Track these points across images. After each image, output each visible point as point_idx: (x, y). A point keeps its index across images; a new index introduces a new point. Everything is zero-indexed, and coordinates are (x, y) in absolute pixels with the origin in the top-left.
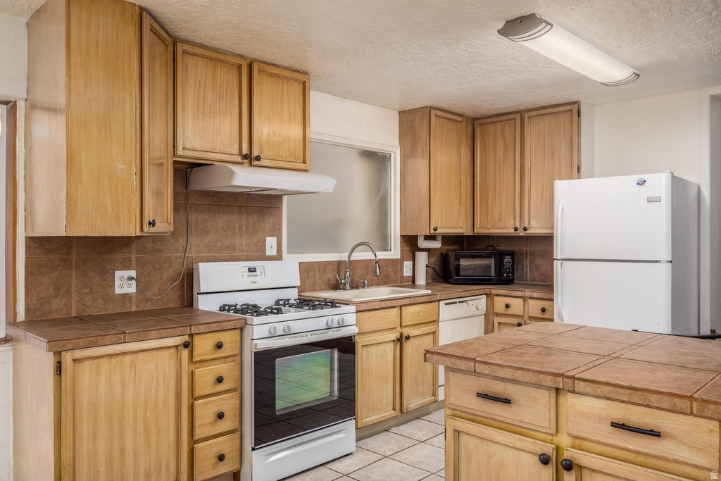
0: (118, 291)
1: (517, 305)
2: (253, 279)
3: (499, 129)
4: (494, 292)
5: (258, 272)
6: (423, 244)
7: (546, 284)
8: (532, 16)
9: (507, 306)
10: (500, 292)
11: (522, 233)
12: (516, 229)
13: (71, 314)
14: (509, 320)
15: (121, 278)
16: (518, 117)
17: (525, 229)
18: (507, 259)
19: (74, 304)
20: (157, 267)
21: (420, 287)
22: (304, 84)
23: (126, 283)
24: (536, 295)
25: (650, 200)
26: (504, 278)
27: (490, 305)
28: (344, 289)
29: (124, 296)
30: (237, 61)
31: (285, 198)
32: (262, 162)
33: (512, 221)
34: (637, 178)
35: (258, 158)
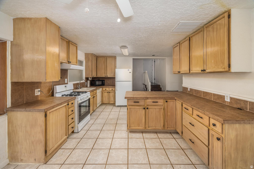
0: (36, 95)
1: (107, 89)
2: (66, 88)
3: (102, 59)
4: (103, 87)
5: (67, 87)
6: (90, 79)
7: (114, 85)
8: (126, 46)
9: (106, 89)
10: (104, 87)
11: (106, 77)
12: (105, 76)
13: (24, 103)
14: (106, 92)
15: (37, 91)
16: (106, 57)
17: (107, 76)
18: (104, 81)
19: (25, 100)
20: (45, 87)
21: (88, 87)
22: (77, 47)
23: (38, 92)
24: (111, 87)
25: (130, 73)
26: (103, 85)
27: (102, 89)
28: (79, 89)
29: (37, 96)
30: (67, 40)
31: (68, 70)
32: (71, 63)
33: (104, 75)
34: (128, 69)
35: (71, 62)
